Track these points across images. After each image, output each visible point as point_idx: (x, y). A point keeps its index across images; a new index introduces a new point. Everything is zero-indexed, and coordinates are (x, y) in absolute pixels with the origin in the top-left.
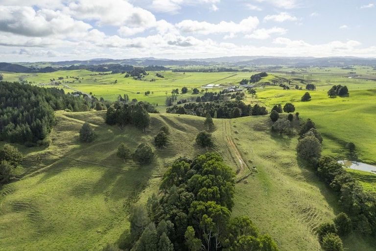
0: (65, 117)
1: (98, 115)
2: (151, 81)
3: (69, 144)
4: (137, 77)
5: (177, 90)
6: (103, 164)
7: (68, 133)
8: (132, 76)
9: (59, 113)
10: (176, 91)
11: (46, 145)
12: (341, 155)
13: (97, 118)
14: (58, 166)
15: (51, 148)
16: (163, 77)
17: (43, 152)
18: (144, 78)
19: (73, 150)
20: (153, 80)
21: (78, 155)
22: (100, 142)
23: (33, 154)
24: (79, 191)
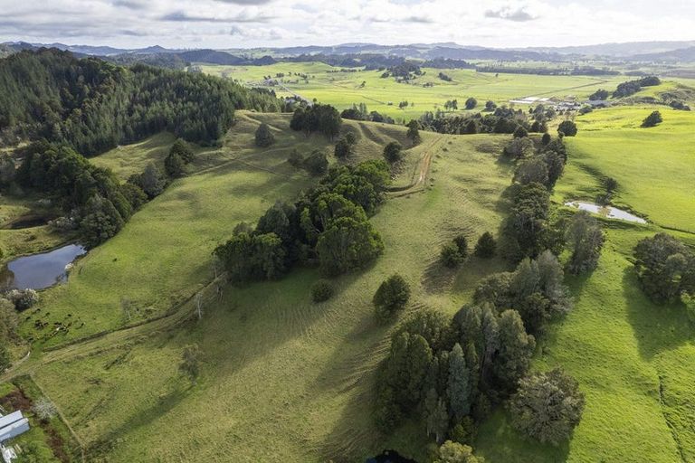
0: (248, 118)
1: (285, 118)
2: (424, 86)
3: (244, 148)
4: (402, 78)
5: (455, 102)
6: (272, 170)
7: (245, 135)
8: (393, 76)
9: (241, 113)
10: (453, 104)
11: (220, 146)
12: (588, 194)
13: (283, 121)
14: (226, 168)
15: (223, 150)
16: (450, 80)
17: (215, 152)
18: (415, 81)
19: (247, 154)
20: (428, 85)
21: (250, 159)
22: (278, 147)
23: (205, 153)
24: (240, 191)
